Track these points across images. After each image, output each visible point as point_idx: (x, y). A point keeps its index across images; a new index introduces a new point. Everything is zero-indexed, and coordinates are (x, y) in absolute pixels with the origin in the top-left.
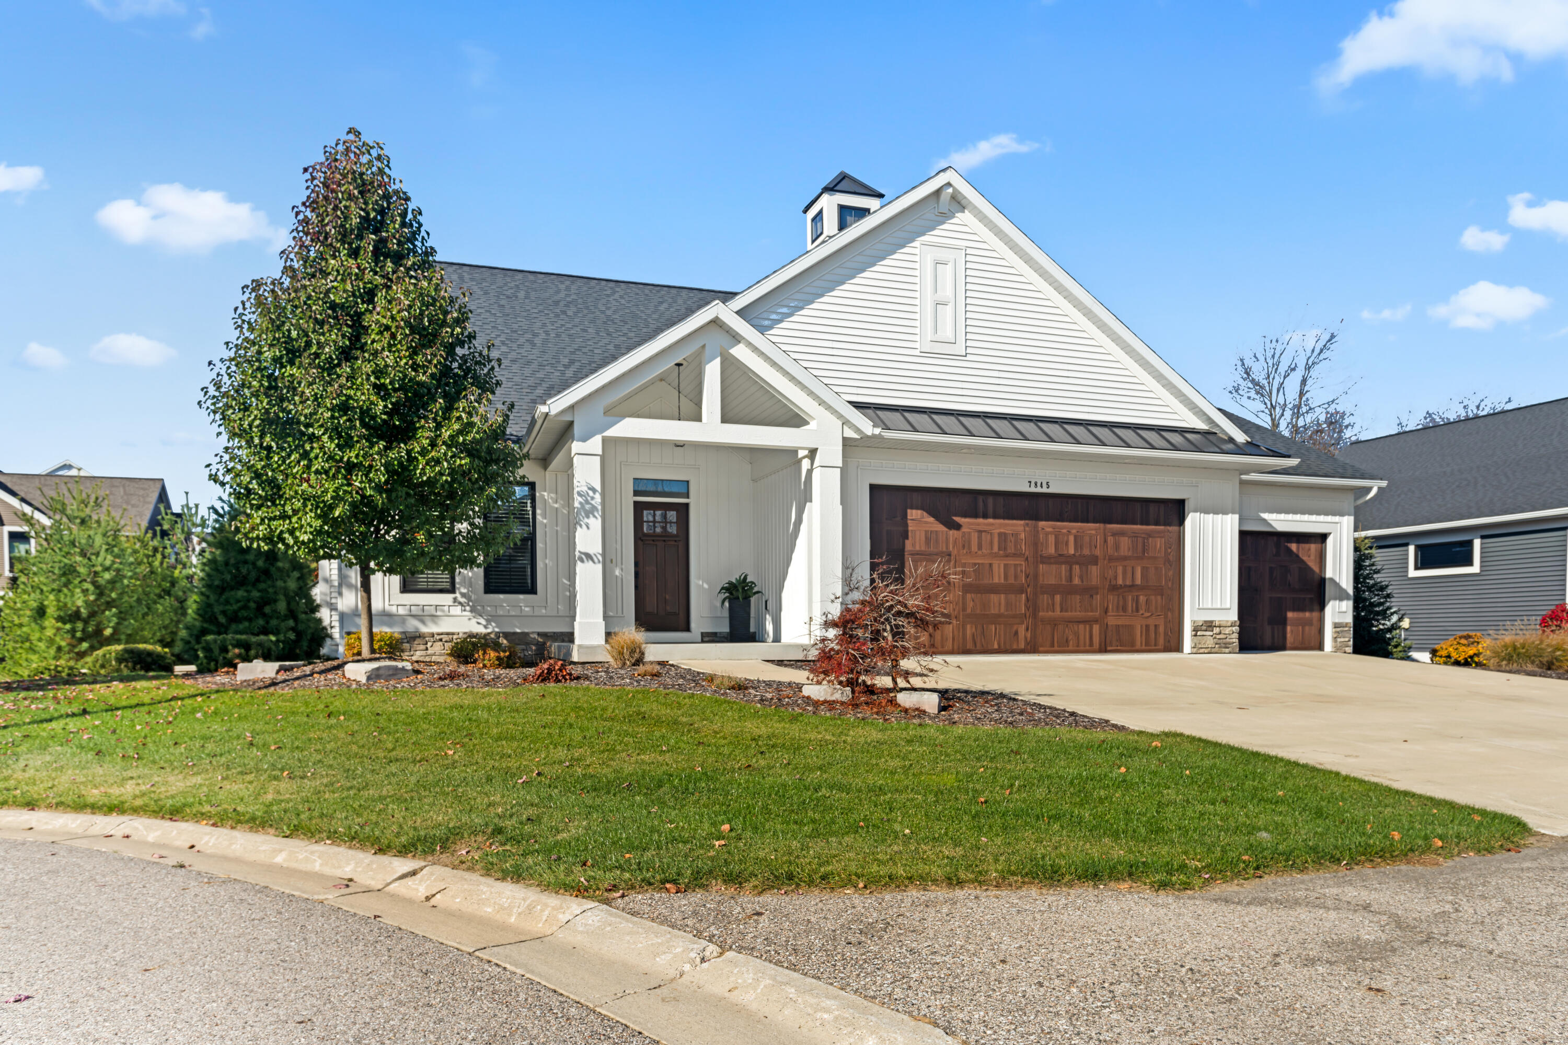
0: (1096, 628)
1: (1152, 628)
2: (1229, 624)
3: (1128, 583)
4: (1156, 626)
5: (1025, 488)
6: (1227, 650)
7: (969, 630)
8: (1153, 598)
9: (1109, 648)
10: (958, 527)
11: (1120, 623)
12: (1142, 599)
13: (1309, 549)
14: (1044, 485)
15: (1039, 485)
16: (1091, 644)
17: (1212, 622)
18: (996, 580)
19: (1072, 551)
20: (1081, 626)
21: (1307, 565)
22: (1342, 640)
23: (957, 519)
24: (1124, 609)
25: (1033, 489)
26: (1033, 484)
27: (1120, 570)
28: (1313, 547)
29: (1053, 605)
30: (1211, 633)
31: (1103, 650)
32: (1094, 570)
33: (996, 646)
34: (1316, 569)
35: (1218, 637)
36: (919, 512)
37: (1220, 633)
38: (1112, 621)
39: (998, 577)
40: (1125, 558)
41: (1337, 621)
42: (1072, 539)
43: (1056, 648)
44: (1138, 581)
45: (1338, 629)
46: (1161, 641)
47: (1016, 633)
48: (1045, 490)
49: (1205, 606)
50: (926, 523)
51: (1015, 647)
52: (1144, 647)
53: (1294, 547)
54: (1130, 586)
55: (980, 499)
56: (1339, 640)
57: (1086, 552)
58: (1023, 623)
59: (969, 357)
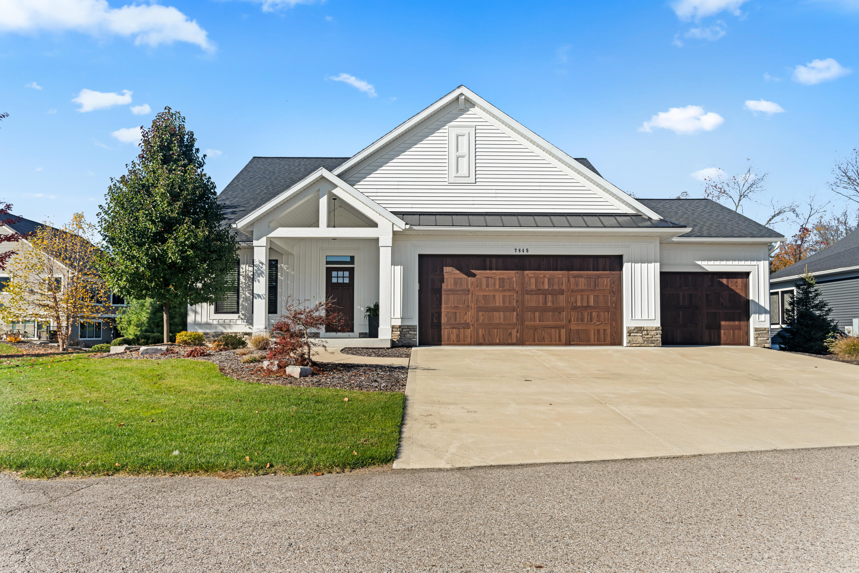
0: (563, 331)
1: (602, 332)
2: (654, 329)
3: (585, 304)
4: (604, 330)
5: (513, 253)
6: (653, 345)
7: (481, 332)
8: (602, 313)
9: (572, 343)
10: (474, 275)
11: (579, 328)
12: (594, 314)
13: (737, 282)
14: (525, 251)
15: (521, 250)
16: (560, 340)
17: (641, 328)
18: (498, 304)
19: (546, 287)
20: (553, 330)
21: (736, 292)
22: (762, 339)
23: (473, 271)
24: (582, 320)
25: (518, 253)
26: (518, 250)
27: (579, 297)
28: (739, 280)
29: (534, 318)
30: (641, 335)
31: (568, 343)
32: (562, 299)
33: (498, 341)
34: (743, 294)
35: (646, 336)
36: (451, 268)
37: (648, 334)
38: (574, 327)
39: (499, 302)
40: (582, 291)
41: (757, 327)
42: (546, 280)
43: (536, 342)
44: (592, 304)
45: (758, 332)
46: (609, 339)
47: (511, 334)
48: (525, 253)
49: (636, 318)
50: (455, 274)
51: (510, 342)
52: (596, 342)
53: (724, 281)
54: (586, 307)
55: (488, 260)
56: (759, 339)
57: (556, 287)
58: (514, 328)
59: (477, 184)
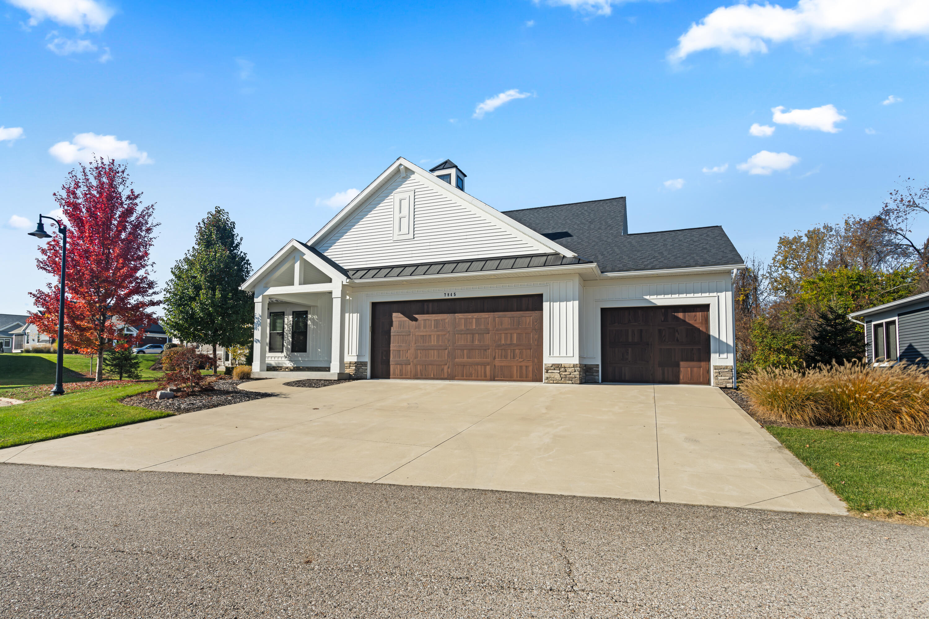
0: (488, 368)
1: (524, 368)
2: (572, 366)
3: (508, 342)
4: (526, 366)
5: (443, 297)
6: (570, 382)
7: (419, 368)
8: (524, 351)
9: (496, 379)
10: (416, 320)
11: (503, 364)
12: (517, 351)
13: (695, 316)
14: (453, 295)
15: (450, 295)
16: (485, 376)
17: (559, 365)
18: (433, 343)
19: (474, 327)
20: (479, 367)
21: (695, 327)
22: (723, 378)
23: (415, 316)
24: (506, 357)
25: (447, 297)
26: (447, 295)
27: (503, 336)
28: (698, 314)
29: (463, 355)
30: (559, 371)
31: (493, 379)
32: (487, 336)
33: (432, 376)
35: (563, 373)
36: (398, 314)
37: (566, 371)
38: (498, 362)
39: (434, 342)
40: (506, 329)
41: (717, 364)
42: (474, 320)
43: (465, 378)
44: (515, 342)
45: (717, 371)
46: (530, 375)
47: (443, 370)
48: (453, 297)
49: (554, 355)
50: (400, 318)
51: (442, 377)
52: (519, 379)
53: (679, 314)
54: (509, 344)
55: (426, 304)
56: (720, 378)
57: (482, 327)
58: (446, 364)
59: (416, 239)
